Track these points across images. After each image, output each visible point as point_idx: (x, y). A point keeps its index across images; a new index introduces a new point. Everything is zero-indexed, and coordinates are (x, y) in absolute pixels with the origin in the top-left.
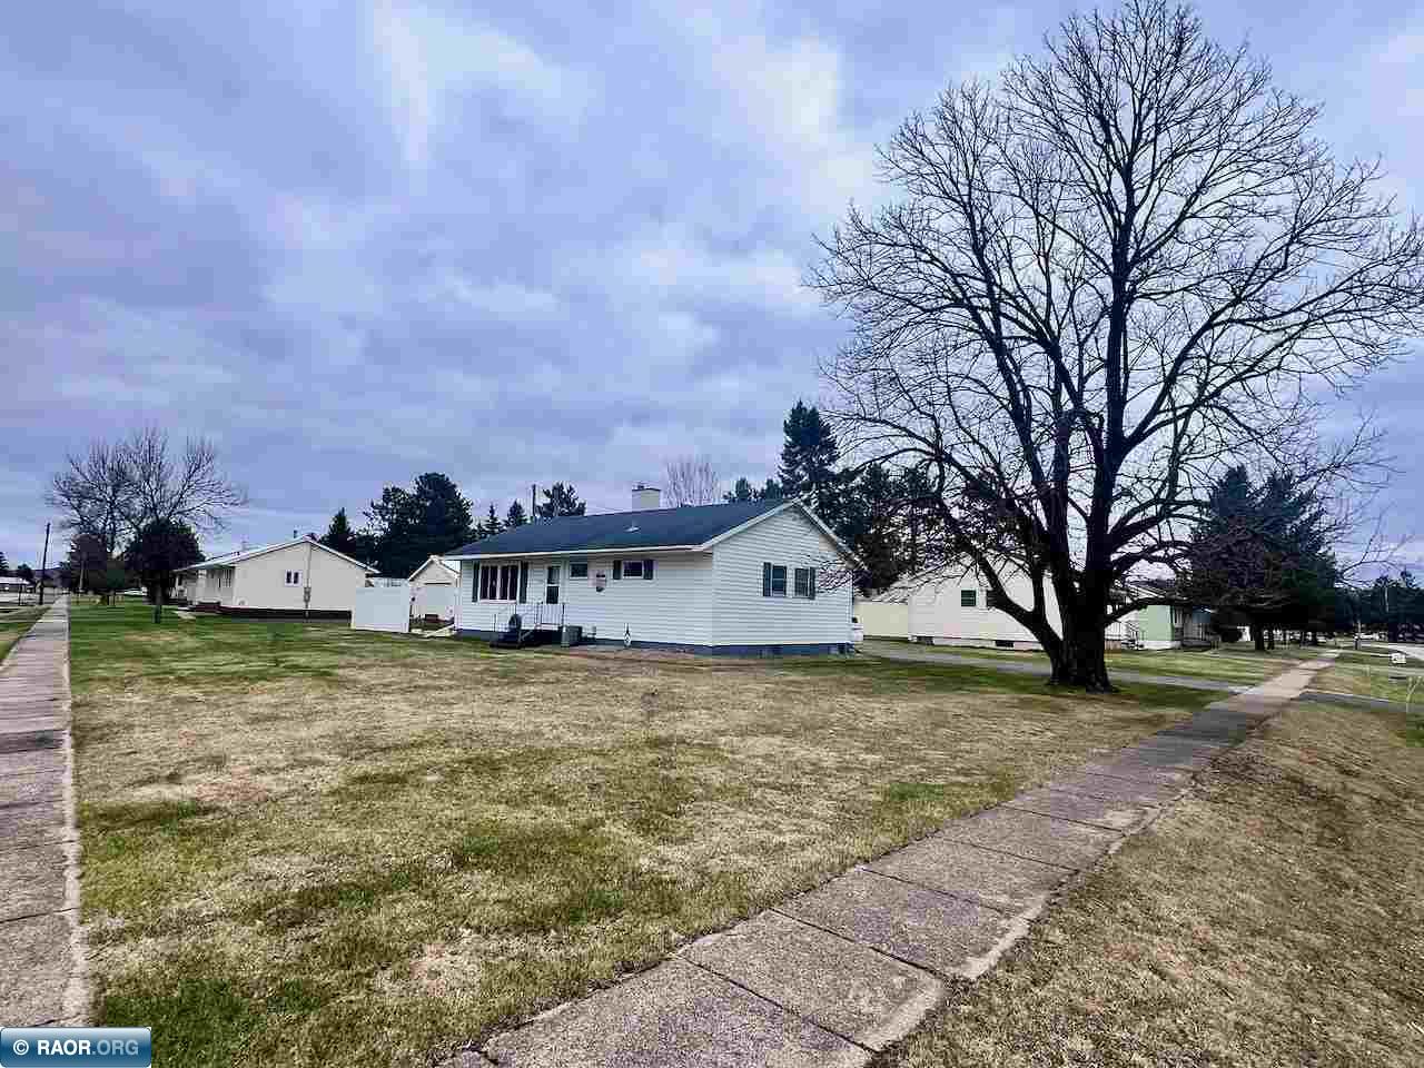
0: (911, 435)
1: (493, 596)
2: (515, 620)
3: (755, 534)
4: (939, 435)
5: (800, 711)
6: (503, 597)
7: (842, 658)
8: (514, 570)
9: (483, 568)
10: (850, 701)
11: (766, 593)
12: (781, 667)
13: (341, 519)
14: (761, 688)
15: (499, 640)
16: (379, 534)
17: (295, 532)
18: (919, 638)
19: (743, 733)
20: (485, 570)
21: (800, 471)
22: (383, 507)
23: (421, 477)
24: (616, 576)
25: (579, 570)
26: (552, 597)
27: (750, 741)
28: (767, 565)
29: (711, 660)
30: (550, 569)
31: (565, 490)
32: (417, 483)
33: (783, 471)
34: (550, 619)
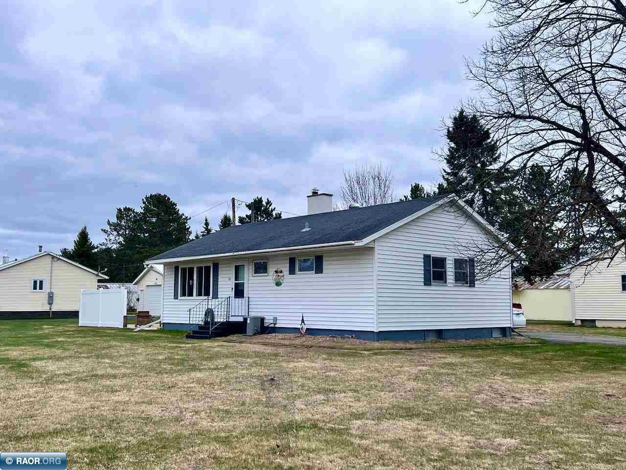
0: (561, 128)
1: (191, 294)
2: (209, 313)
3: (414, 229)
4: (586, 126)
5: (448, 392)
6: (200, 294)
7: (505, 340)
8: (208, 269)
9: (181, 269)
10: (501, 382)
11: (427, 282)
12: (441, 350)
13: (84, 236)
14: (414, 371)
15: (194, 332)
16: (115, 246)
17: (41, 247)
18: (582, 321)
19: (380, 416)
20: (184, 270)
21: (463, 173)
22: (118, 225)
23: (147, 198)
24: (292, 271)
25: (261, 268)
26: (239, 292)
27: (385, 424)
28: (427, 257)
29: (377, 345)
30: (237, 269)
31: (264, 203)
32: (144, 203)
33: (448, 174)
34: (237, 311)
